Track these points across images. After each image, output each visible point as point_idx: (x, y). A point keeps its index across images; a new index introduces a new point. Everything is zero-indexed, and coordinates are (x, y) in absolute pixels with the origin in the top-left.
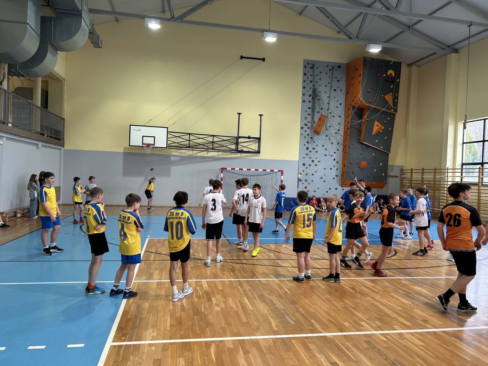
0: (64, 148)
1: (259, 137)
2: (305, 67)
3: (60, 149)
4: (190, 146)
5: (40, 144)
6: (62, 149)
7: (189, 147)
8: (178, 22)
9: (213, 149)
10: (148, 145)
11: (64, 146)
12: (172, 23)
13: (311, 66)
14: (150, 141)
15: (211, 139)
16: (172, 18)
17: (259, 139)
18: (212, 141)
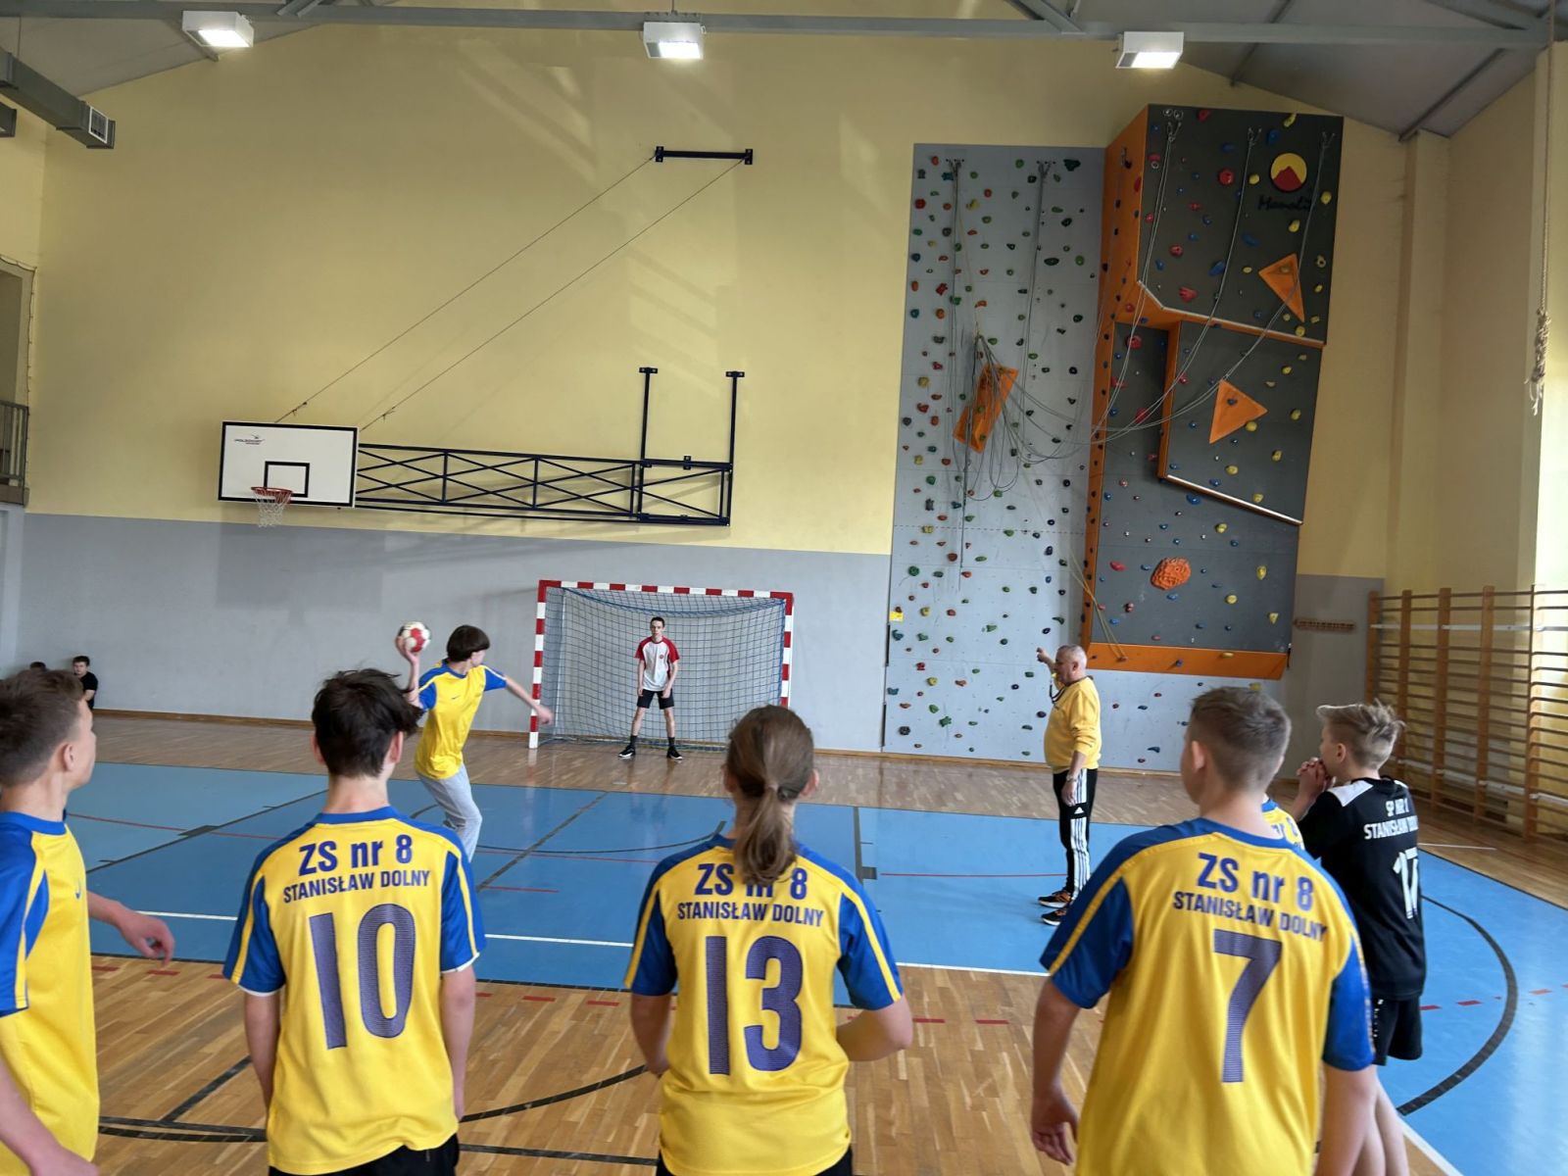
0: (28, 511)
1: (726, 460)
2: (921, 174)
4: (447, 498)
7: (443, 502)
9: (534, 507)
10: (283, 494)
13: (948, 170)
14: (287, 480)
15: (527, 470)
16: (288, 2)
17: (725, 469)
18: (532, 477)
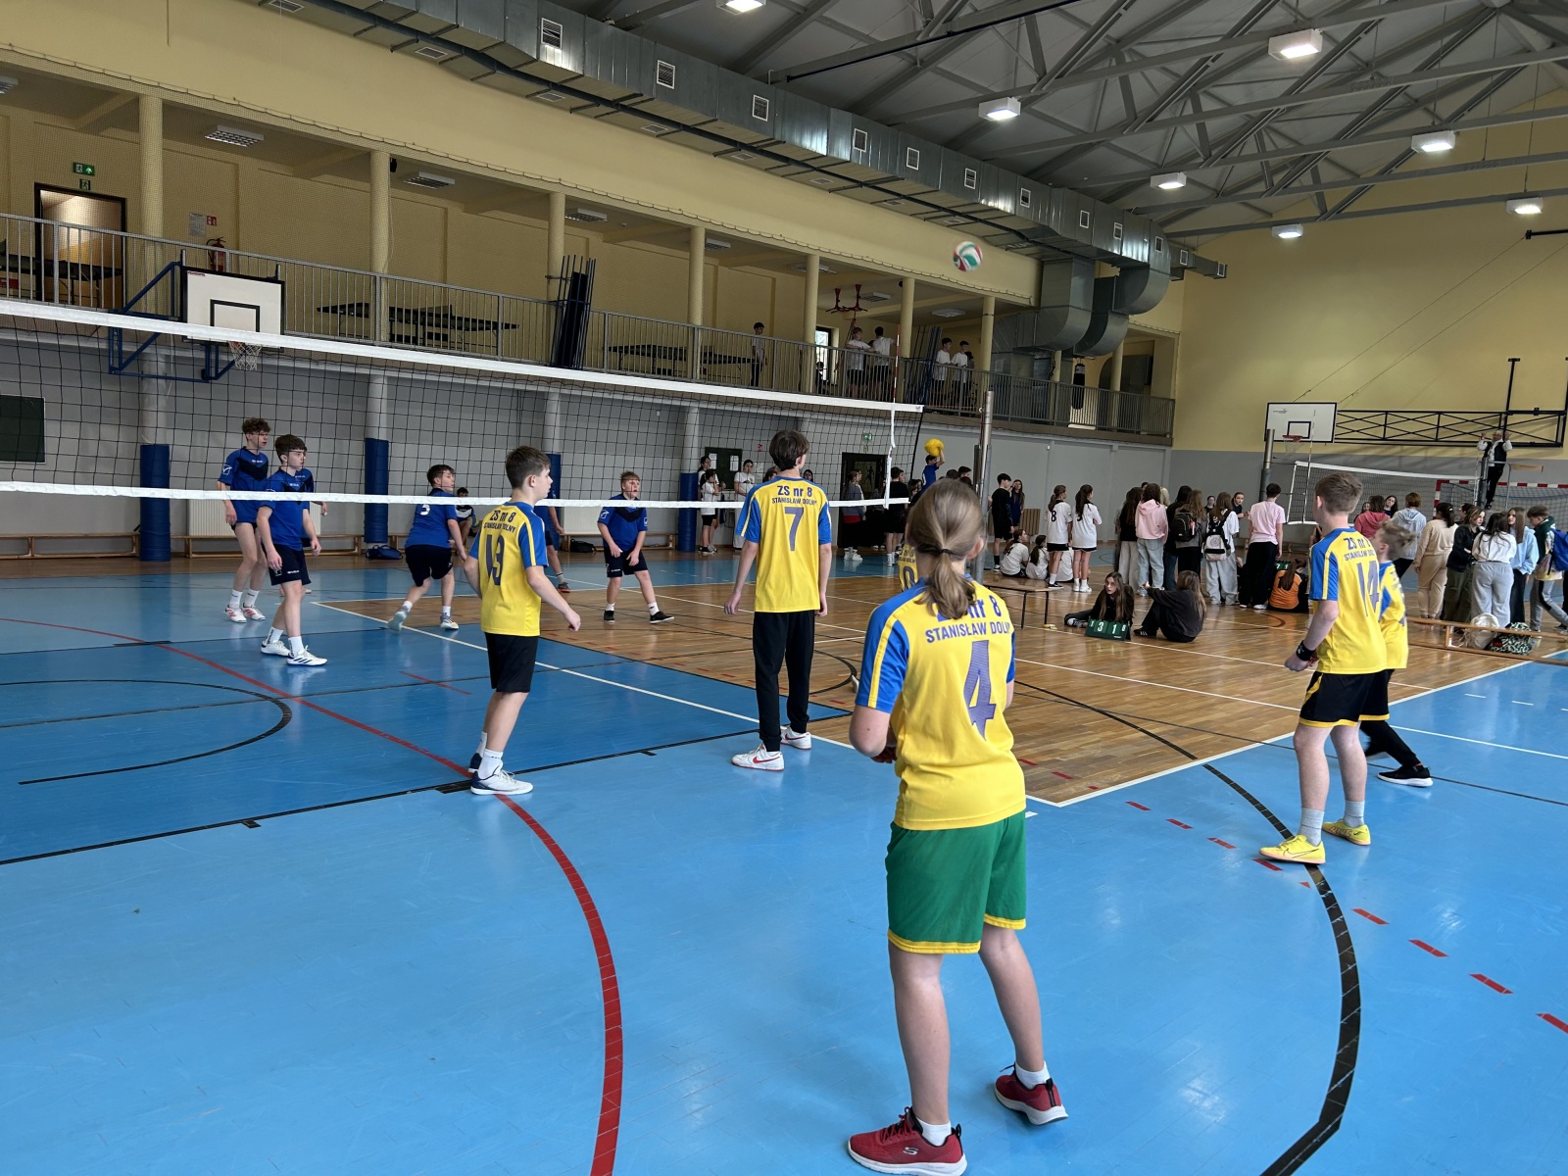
0: (1173, 448)
1: (1562, 409)
3: (1165, 450)
4: (1386, 437)
5: (1116, 446)
6: (1168, 449)
7: (1384, 439)
8: (1333, 219)
9: (1436, 440)
10: (1297, 438)
11: (1171, 446)
12: (1318, 225)
14: (1299, 430)
15: (1433, 420)
16: (1324, 214)
17: (1561, 414)
